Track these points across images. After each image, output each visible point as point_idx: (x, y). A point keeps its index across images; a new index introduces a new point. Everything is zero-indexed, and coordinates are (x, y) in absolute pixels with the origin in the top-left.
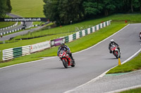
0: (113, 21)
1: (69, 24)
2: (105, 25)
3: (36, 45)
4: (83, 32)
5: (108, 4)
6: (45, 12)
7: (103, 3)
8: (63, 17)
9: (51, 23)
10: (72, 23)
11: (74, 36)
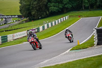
0: (70, 16)
1: (38, 19)
2: (64, 19)
3: (17, 34)
4: (50, 24)
5: (66, 4)
6: (21, 11)
7: (62, 3)
8: (34, 14)
9: (25, 19)
10: (41, 19)
11: (43, 27)
